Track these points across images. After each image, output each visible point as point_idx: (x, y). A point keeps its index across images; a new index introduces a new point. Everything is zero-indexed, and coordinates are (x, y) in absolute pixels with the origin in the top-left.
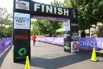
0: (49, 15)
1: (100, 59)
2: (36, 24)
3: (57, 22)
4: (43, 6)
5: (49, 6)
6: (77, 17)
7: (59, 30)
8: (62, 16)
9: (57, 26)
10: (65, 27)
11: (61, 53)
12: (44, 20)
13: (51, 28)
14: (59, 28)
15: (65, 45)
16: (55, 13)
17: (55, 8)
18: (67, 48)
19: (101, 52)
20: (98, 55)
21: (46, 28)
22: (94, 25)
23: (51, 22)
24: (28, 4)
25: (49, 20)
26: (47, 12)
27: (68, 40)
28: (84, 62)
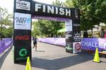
0: (50, 15)
1: (103, 59)
2: (37, 24)
3: (58, 23)
4: (44, 7)
5: (51, 6)
6: (79, 17)
7: (60, 31)
8: (64, 17)
9: (58, 26)
10: (67, 27)
11: (63, 54)
12: (45, 21)
13: (53, 28)
14: (61, 28)
15: (67, 46)
16: (57, 13)
17: (57, 8)
18: (69, 48)
19: (104, 52)
20: (101, 55)
21: (48, 28)
22: (96, 26)
23: (53, 22)
24: (28, 4)
25: (50, 20)
26: (48, 12)
27: (70, 41)
28: (87, 62)
